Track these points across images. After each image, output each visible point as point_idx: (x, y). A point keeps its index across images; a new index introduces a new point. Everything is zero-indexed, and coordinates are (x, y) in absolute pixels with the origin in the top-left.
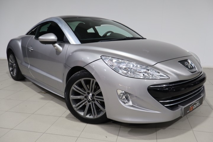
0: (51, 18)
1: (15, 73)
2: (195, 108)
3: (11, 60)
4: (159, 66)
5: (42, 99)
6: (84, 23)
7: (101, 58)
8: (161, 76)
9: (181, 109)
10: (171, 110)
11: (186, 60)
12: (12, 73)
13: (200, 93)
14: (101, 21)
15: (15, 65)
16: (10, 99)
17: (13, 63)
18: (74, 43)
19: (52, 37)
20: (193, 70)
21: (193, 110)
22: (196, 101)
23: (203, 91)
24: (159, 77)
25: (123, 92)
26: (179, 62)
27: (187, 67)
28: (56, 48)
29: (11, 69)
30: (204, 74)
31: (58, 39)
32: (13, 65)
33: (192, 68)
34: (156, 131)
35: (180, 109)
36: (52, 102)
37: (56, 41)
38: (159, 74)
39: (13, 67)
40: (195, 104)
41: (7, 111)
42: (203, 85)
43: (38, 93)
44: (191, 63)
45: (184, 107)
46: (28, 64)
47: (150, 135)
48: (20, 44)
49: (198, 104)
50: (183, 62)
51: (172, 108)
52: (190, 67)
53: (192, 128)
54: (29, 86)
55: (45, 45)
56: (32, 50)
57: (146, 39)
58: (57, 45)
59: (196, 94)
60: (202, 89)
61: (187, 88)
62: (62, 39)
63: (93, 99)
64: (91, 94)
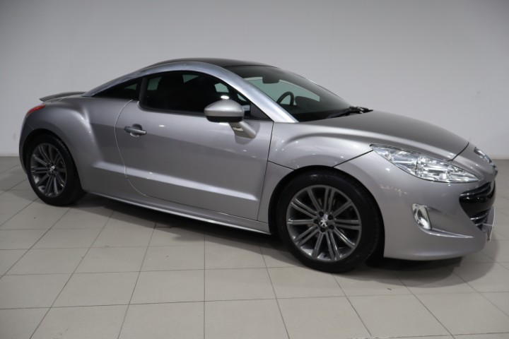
3: (41, 157)
7: (373, 150)
12: (42, 191)
15: (55, 170)
17: (46, 164)
28: (241, 130)
29: (37, 180)
32: (47, 170)
43: (154, 228)
46: (121, 164)
54: (110, 217)
56: (138, 134)
58: (242, 123)
63: (330, 224)
64: (326, 216)
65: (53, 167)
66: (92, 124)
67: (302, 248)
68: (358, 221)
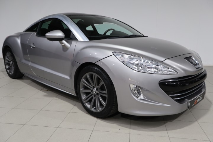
0: (54, 15)
1: (13, 71)
2: (199, 102)
3: (8, 58)
4: (168, 62)
5: (45, 96)
6: (83, 21)
7: (113, 55)
8: (170, 71)
9: (188, 103)
10: (179, 103)
11: (190, 57)
12: (8, 72)
13: (202, 88)
14: (104, 19)
15: (12, 63)
16: (13, 97)
17: (9, 60)
18: (82, 40)
19: (59, 34)
20: (198, 66)
21: (197, 104)
22: (200, 96)
23: (204, 87)
24: (168, 72)
25: (136, 86)
26: (185, 58)
27: (192, 63)
28: (63, 45)
29: (7, 67)
30: (205, 71)
31: (65, 36)
32: (10, 63)
33: (196, 64)
34: (165, 123)
35: (186, 102)
36: (56, 98)
37: (64, 37)
38: (169, 70)
39: (9, 65)
40: (199, 98)
41: (14, 108)
42: (203, 82)
43: (41, 90)
44: (195, 60)
45: (190, 101)
46: (29, 61)
47: (160, 127)
48: (19, 41)
49: (201, 98)
50: (189, 59)
51: (180, 101)
52: (195, 63)
53: (196, 120)
54: (28, 84)
55: (52, 41)
56: (33, 47)
57: (148, 37)
58: (64, 41)
59: (199, 89)
60: (203, 85)
61: (190, 84)
62: (69, 36)
63: (97, 93)
64: (95, 89)
65: (12, 62)
66: (21, 43)
67: (86, 104)
68: (106, 92)
